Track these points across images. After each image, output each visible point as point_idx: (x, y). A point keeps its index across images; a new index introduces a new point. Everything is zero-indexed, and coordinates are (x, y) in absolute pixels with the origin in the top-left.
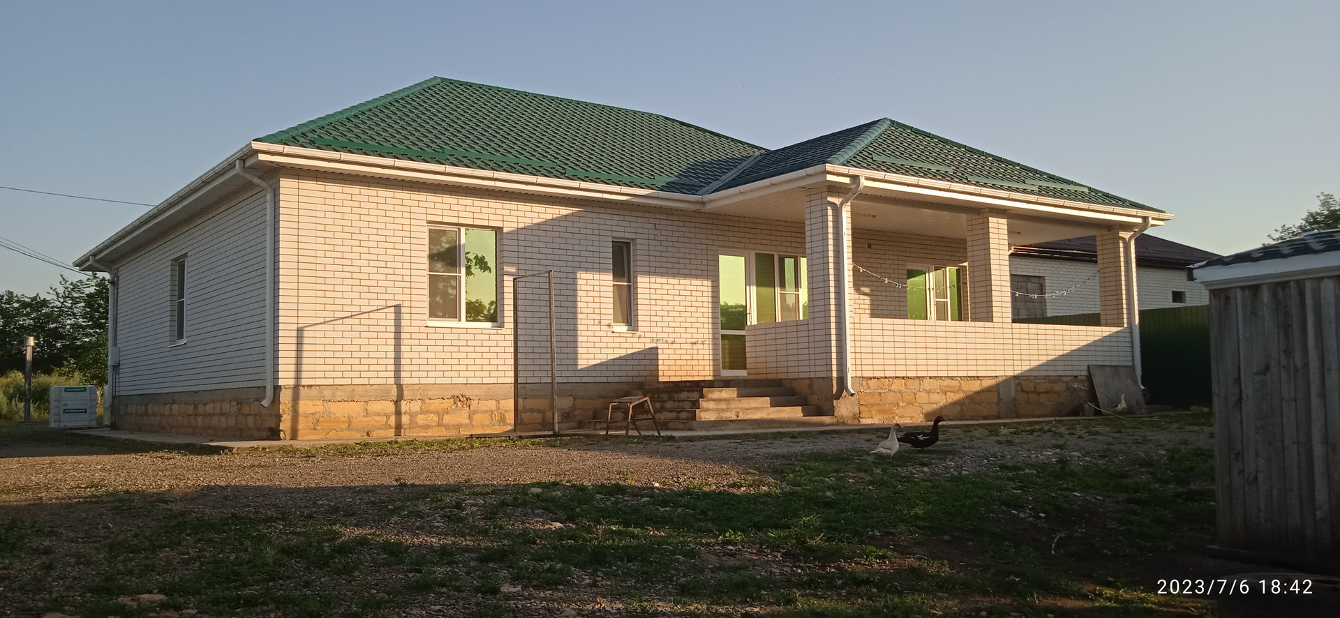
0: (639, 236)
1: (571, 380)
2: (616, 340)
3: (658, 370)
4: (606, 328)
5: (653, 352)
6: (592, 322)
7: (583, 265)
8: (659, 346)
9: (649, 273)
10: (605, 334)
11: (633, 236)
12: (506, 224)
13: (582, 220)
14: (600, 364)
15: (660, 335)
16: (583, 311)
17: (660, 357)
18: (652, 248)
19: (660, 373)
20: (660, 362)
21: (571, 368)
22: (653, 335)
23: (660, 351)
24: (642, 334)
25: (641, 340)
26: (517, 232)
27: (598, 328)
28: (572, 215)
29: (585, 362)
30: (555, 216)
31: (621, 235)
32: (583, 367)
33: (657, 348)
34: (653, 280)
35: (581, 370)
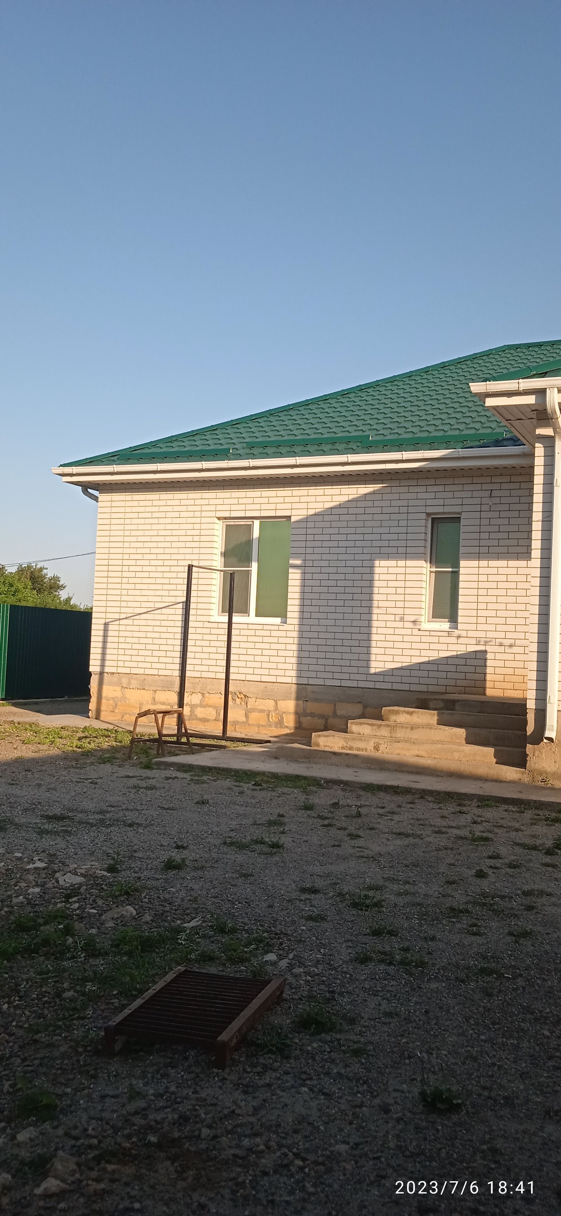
0: (465, 508)
1: (361, 685)
2: (424, 639)
3: (485, 680)
4: (410, 625)
5: (480, 657)
6: (392, 618)
7: (383, 550)
8: (488, 648)
9: (479, 556)
10: (409, 632)
11: (457, 509)
12: (294, 512)
13: (385, 497)
14: (401, 668)
15: (490, 635)
16: (381, 604)
17: (489, 663)
18: (485, 522)
19: (489, 684)
20: (489, 670)
21: (361, 670)
22: (482, 634)
23: (489, 656)
24: (464, 634)
25: (461, 640)
26: (306, 520)
27: (400, 624)
28: (374, 493)
29: (381, 665)
30: (351, 497)
31: (440, 509)
32: (378, 670)
33: (486, 652)
34: (483, 563)
35: (375, 674)
